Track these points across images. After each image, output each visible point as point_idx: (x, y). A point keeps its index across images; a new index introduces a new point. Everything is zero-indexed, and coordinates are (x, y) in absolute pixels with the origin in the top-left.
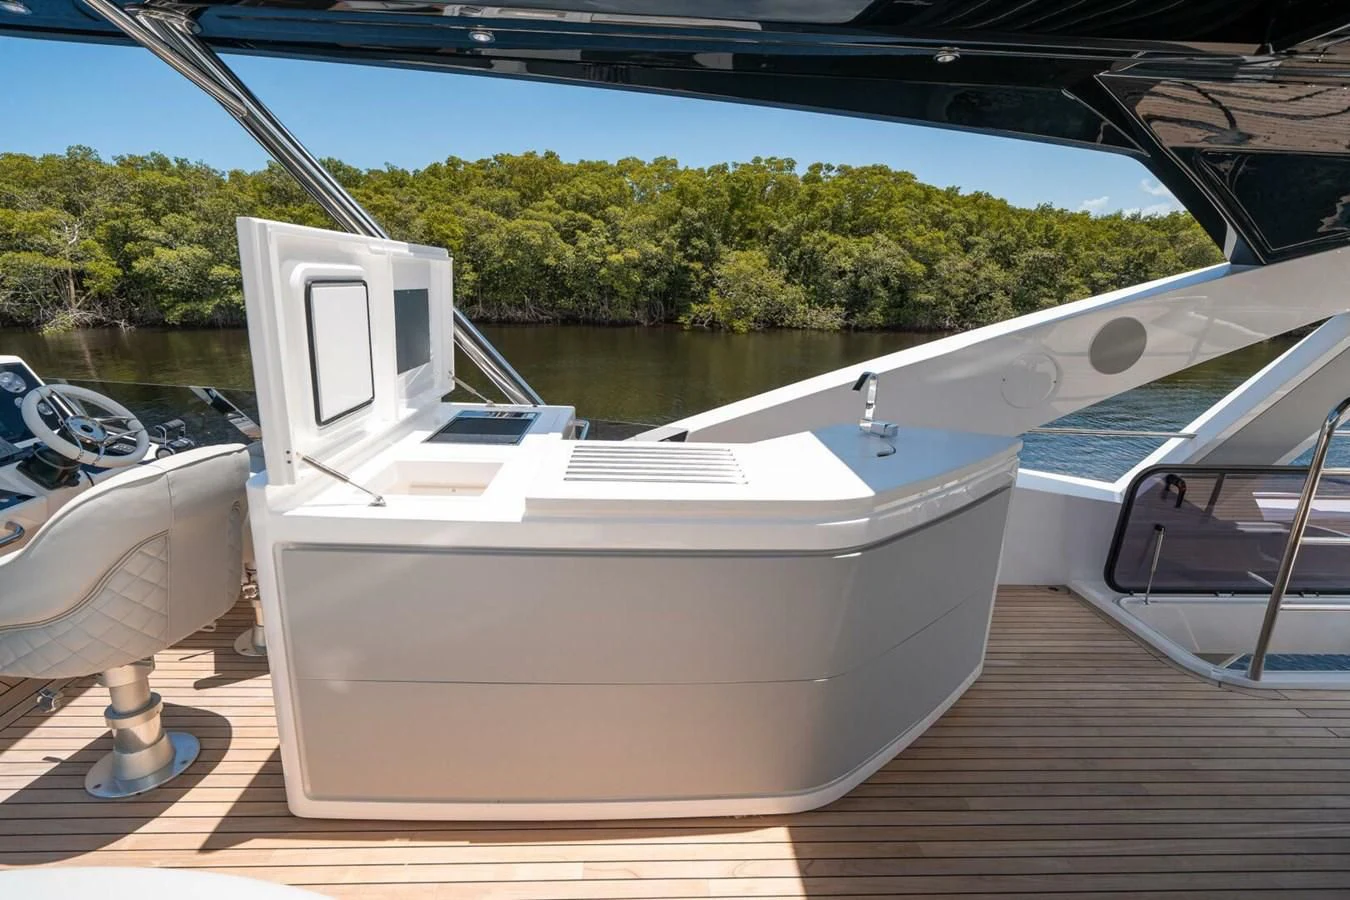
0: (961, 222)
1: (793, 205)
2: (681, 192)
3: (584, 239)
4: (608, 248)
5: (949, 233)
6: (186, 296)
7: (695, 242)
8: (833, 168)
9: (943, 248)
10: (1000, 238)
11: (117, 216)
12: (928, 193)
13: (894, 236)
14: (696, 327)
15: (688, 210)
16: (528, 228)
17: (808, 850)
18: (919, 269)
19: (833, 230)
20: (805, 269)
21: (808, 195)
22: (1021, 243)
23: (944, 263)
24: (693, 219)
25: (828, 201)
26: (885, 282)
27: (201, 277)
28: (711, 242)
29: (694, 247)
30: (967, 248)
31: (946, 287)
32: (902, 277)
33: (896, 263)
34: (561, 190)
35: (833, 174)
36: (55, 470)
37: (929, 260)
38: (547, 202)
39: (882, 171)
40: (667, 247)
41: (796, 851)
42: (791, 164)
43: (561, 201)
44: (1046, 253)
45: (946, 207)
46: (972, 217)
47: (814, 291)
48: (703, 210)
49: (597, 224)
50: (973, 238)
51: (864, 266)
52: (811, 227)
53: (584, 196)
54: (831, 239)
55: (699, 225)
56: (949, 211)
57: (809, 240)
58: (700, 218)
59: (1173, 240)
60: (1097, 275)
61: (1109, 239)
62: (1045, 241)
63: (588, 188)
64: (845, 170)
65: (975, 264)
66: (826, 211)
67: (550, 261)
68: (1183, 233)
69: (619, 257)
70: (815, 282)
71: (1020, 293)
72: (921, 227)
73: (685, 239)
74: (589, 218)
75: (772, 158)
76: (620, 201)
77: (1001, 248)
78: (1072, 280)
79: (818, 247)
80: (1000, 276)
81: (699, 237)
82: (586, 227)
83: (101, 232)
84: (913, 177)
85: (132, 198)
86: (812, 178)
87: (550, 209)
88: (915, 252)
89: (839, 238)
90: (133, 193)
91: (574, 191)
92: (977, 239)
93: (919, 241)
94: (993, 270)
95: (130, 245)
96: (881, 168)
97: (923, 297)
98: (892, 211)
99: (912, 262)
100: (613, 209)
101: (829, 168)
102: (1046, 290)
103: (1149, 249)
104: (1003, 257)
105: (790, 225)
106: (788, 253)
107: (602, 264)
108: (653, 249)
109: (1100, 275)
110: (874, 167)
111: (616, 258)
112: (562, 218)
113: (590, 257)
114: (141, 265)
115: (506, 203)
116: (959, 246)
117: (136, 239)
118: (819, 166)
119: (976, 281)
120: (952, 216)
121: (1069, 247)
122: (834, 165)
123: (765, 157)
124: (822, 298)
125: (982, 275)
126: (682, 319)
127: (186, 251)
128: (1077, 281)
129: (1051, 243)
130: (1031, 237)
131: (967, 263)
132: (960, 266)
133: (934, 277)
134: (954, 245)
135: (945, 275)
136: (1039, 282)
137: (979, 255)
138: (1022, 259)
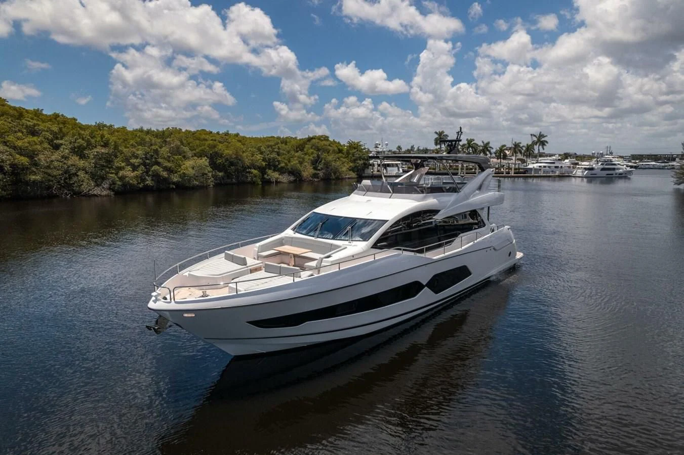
5: (42, 138)
9: (38, 147)
10: (75, 142)
18: (24, 160)
22: (89, 144)
23: (41, 157)
30: (55, 147)
31: (47, 171)
32: (13, 165)
37: (31, 155)
44: (103, 150)
45: (36, 122)
46: (55, 129)
56: (39, 125)
59: (166, 143)
60: (133, 161)
61: (136, 143)
65: (62, 156)
68: (168, 140)
71: (94, 171)
72: (20, 134)
77: (79, 147)
88: (21, 151)
92: (61, 142)
93: (19, 143)
94: (74, 159)
97: (31, 177)
99: (18, 156)
102: (108, 170)
103: (154, 147)
104: (79, 152)
109: (135, 161)
116: (49, 147)
119: (66, 166)
120: (41, 127)
121: (115, 147)
125: (69, 163)
128: (123, 164)
129: (106, 145)
130: (93, 141)
131: (56, 156)
132: (53, 158)
133: (36, 164)
134: (46, 145)
135: (43, 163)
136: (103, 166)
137: (64, 151)
138: (89, 153)
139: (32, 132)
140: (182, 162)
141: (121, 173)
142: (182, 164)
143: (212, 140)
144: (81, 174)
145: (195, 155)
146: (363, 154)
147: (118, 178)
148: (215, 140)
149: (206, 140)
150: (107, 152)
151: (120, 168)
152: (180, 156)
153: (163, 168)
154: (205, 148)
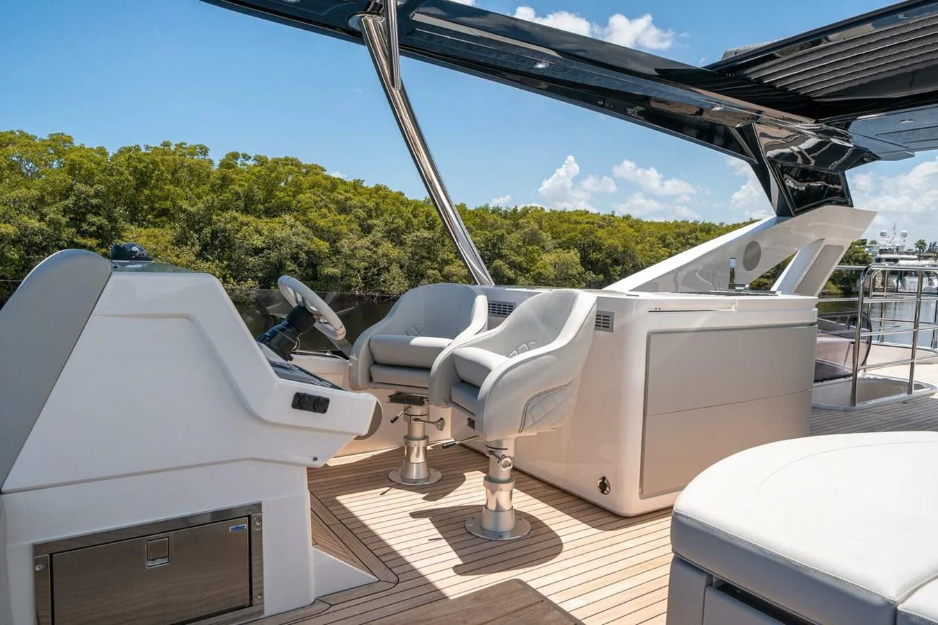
0: (360, 208)
1: (206, 187)
2: (73, 169)
5: (351, 217)
7: (91, 218)
8: (250, 158)
9: (344, 229)
10: (392, 223)
12: (334, 184)
13: (302, 218)
18: (324, 246)
19: (246, 211)
20: (217, 246)
21: (219, 178)
22: (410, 226)
23: (345, 242)
24: (88, 196)
25: (240, 185)
26: (295, 258)
28: (111, 219)
29: (93, 224)
30: (367, 230)
31: (349, 262)
32: (310, 253)
33: (300, 241)
35: (250, 163)
37: (333, 239)
39: (295, 163)
40: (53, 223)
42: (204, 151)
44: (426, 234)
45: (349, 195)
46: (371, 204)
47: (228, 267)
48: (100, 187)
50: (372, 221)
51: (276, 244)
52: (225, 208)
54: (242, 218)
55: (94, 201)
56: (350, 199)
57: (222, 220)
58: (95, 196)
59: (517, 226)
61: (473, 225)
62: (427, 225)
64: (261, 161)
65: (373, 243)
66: (237, 193)
68: (521, 221)
70: (230, 259)
71: (411, 265)
72: (325, 210)
73: (77, 216)
75: (182, 144)
77: (395, 230)
78: (448, 256)
79: (229, 226)
80: (395, 252)
81: (96, 214)
84: (323, 170)
86: (227, 164)
88: (319, 233)
89: (251, 218)
92: (375, 222)
93: (322, 223)
94: (387, 247)
96: (292, 160)
97: (329, 271)
98: (300, 196)
99: (316, 239)
101: (246, 157)
102: (429, 263)
103: (499, 232)
104: (394, 235)
105: (201, 205)
106: (198, 231)
108: (34, 223)
110: (286, 159)
116: (357, 227)
118: (235, 156)
119: (375, 256)
120: (353, 202)
122: (250, 155)
123: (174, 142)
125: (380, 252)
128: (452, 256)
129: (431, 227)
130: (415, 221)
131: (365, 241)
132: (359, 244)
133: (337, 252)
134: (355, 226)
135: (346, 250)
136: (423, 257)
137: (377, 235)
138: (409, 238)
139: (343, 209)
140: (539, 255)
141: (447, 269)
142: (538, 258)
143: (587, 223)
144: (395, 269)
145: (561, 246)
146: (855, 253)
147: (443, 276)
148: (593, 223)
149: (579, 223)
150: (430, 236)
151: (446, 262)
152: (537, 247)
153: (509, 264)
154: (576, 236)
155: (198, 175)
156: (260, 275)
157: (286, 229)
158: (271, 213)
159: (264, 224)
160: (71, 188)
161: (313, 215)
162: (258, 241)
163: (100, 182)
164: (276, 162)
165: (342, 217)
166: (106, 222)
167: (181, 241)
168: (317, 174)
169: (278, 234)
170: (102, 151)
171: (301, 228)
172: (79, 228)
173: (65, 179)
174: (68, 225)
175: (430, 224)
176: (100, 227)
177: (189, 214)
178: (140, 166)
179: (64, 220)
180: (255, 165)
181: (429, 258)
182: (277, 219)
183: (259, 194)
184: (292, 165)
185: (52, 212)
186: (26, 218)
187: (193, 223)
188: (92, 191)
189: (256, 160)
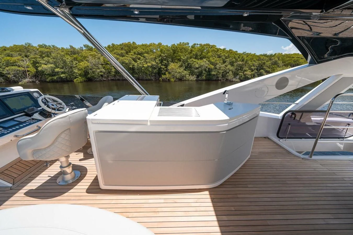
0: (224, 56)
1: (187, 53)
2: (161, 51)
3: (139, 61)
4: (144, 63)
5: (221, 59)
6: (50, 75)
7: (164, 62)
9: (218, 62)
10: (232, 60)
11: (34, 58)
12: (218, 50)
13: (208, 59)
14: (163, 80)
15: (162, 55)
16: (125, 59)
17: (213, 196)
18: (213, 67)
19: (195, 58)
20: (188, 67)
21: (190, 51)
22: (237, 61)
23: (218, 66)
25: (195, 52)
26: (205, 70)
27: (53, 71)
28: (168, 62)
29: (164, 63)
30: (224, 62)
31: (218, 71)
32: (209, 69)
33: (207, 65)
34: (135, 50)
35: (198, 46)
36: (46, 114)
37: (215, 64)
38: (131, 53)
39: (208, 45)
40: (157, 63)
41: (211, 196)
42: (188, 44)
43: (135, 53)
44: (241, 63)
45: (221, 53)
46: (227, 55)
47: (190, 72)
48: (166, 54)
49: (142, 58)
51: (201, 66)
52: (191, 58)
53: (139, 52)
54: (194, 60)
55: (165, 58)
56: (221, 54)
57: (190, 61)
58: (165, 57)
59: (270, 59)
60: (252, 67)
61: (256, 60)
62: (242, 60)
63: (140, 50)
64: (201, 45)
65: (226, 66)
66: (194, 54)
67: (131, 66)
68: (272, 58)
69: (146, 65)
70: (191, 70)
71: (235, 71)
72: (214, 57)
73: (162, 61)
74: (140, 56)
75: (184, 42)
76: (147, 53)
79: (191, 62)
80: (231, 68)
81: (165, 60)
82: (139, 59)
83: (32, 62)
84: (216, 46)
85: (38, 54)
86: (192, 47)
87: (132, 55)
88: (212, 63)
89: (196, 60)
90: (39, 53)
91: (137, 50)
92: (227, 60)
93: (213, 61)
94: (229, 66)
95: (37, 64)
96: (208, 44)
97: (213, 73)
98: (209, 54)
99: (211, 65)
100: (146, 55)
102: (240, 71)
103: (263, 62)
104: (232, 64)
105: (186, 57)
106: (185, 64)
107: (143, 67)
108: (154, 63)
109: (253, 67)
110: (207, 44)
111: (145, 65)
112: (134, 57)
113: (140, 65)
114: (40, 69)
115: (122, 53)
117: (38, 63)
118: (195, 44)
119: (226, 69)
121: (246, 62)
122: (198, 44)
123: (182, 42)
124: (192, 73)
125: (227, 68)
126: (160, 79)
127: (50, 65)
128: (247, 69)
129: (243, 61)
130: (239, 59)
131: (223, 65)
132: (221, 66)
133: (216, 68)
134: (222, 61)
135: (218, 68)
136: (239, 69)
137: (227, 63)
138: (235, 64)
139: (219, 57)
140: (276, 68)
141: (245, 73)
142: (276, 69)
143: (297, 57)
144: (231, 73)
145: (285, 65)
147: (244, 74)
148: (299, 58)
149: (294, 58)
150: (242, 63)
151: (245, 71)
152: (276, 66)
153: (265, 71)
154: (291, 62)
155: (186, 50)
156: (197, 74)
157: (204, 63)
158: (201, 58)
159: (199, 61)
160: (161, 55)
161: (210, 59)
162: (197, 66)
163: (166, 53)
164: (204, 45)
165: (218, 59)
166: (167, 62)
167: (181, 66)
168: (214, 48)
169: (201, 64)
170: (167, 46)
171: (207, 62)
172: (162, 64)
173: (159, 53)
174: (160, 63)
175: (243, 60)
176: (166, 64)
177: (183, 60)
178: (174, 49)
179: (159, 62)
180: (199, 46)
181: (241, 70)
182: (202, 60)
183: (199, 54)
184: (208, 46)
185: (157, 60)
186: (152, 62)
187: (184, 62)
188: (164, 55)
189: (199, 45)
